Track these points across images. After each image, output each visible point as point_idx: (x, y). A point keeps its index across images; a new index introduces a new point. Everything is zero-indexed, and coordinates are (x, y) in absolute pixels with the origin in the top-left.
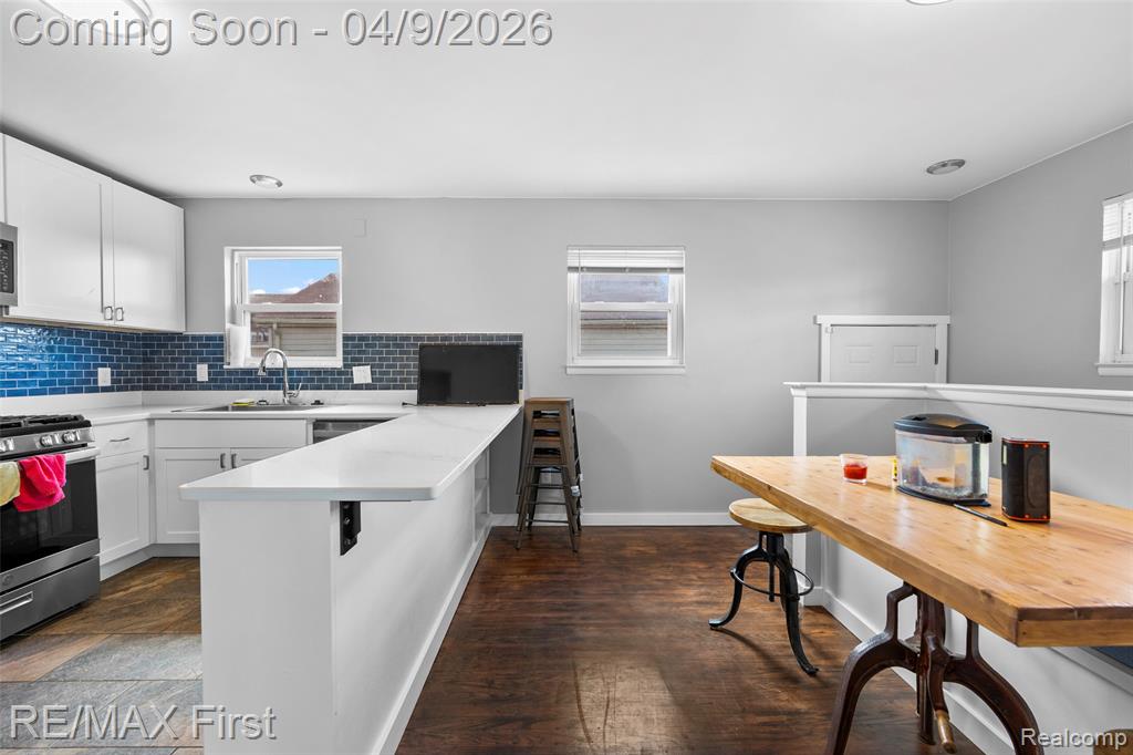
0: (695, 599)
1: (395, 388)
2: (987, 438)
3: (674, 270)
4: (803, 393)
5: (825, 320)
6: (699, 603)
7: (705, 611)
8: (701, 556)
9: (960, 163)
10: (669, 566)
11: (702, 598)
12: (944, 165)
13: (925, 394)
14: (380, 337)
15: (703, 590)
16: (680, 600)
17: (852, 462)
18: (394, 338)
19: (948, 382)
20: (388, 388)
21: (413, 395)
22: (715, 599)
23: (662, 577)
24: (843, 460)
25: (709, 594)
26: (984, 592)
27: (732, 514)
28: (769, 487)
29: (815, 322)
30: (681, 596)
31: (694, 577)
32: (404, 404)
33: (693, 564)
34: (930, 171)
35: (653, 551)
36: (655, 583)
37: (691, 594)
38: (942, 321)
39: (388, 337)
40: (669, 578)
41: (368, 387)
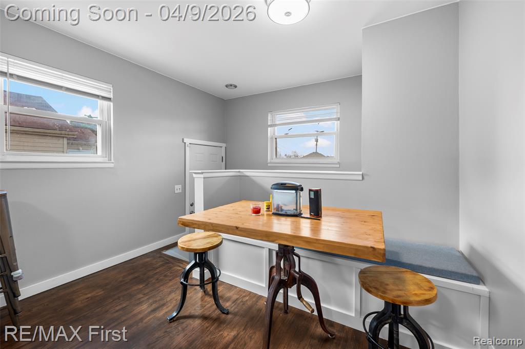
0: (150, 310)
2: (302, 189)
3: (104, 98)
4: (202, 176)
5: (187, 141)
6: (154, 310)
7: (161, 313)
8: (138, 280)
9: (236, 87)
10: (119, 298)
11: (154, 306)
12: (231, 86)
15: (150, 301)
16: (140, 316)
17: (254, 206)
22: (162, 303)
23: (117, 308)
24: (251, 205)
25: (155, 302)
26: (371, 247)
27: (182, 248)
28: (237, 228)
29: (183, 142)
30: (139, 313)
31: (141, 296)
33: (135, 288)
34: (227, 86)
35: (100, 292)
36: (116, 315)
37: (145, 307)
38: (224, 145)
40: (124, 305)
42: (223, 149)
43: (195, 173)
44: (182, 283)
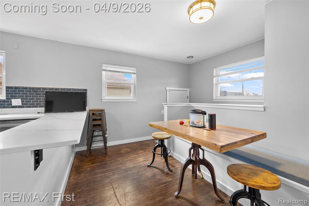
0: (142, 160)
1: (33, 107)
2: (206, 114)
3: (133, 73)
4: (167, 106)
5: (167, 88)
6: (144, 161)
7: (146, 163)
8: (142, 149)
9: (193, 57)
10: (134, 153)
11: (145, 159)
12: (190, 57)
13: (188, 105)
14: (26, 88)
15: (144, 157)
16: (139, 161)
17: (181, 121)
18: (33, 88)
19: (190, 103)
20: (30, 107)
21: (43, 109)
22: (147, 159)
23: (133, 157)
24: (179, 121)
25: (145, 158)
26: (215, 144)
27: (153, 136)
28: (166, 129)
29: (166, 89)
30: (139, 160)
31: (141, 155)
32: (38, 113)
33: (140, 151)
34: (187, 58)
35: (129, 150)
36: (132, 158)
37: (141, 159)
38: (189, 90)
39: (30, 88)
40: (135, 156)
41: (19, 107)
42: (188, 92)
43: (164, 104)
44: (153, 152)
